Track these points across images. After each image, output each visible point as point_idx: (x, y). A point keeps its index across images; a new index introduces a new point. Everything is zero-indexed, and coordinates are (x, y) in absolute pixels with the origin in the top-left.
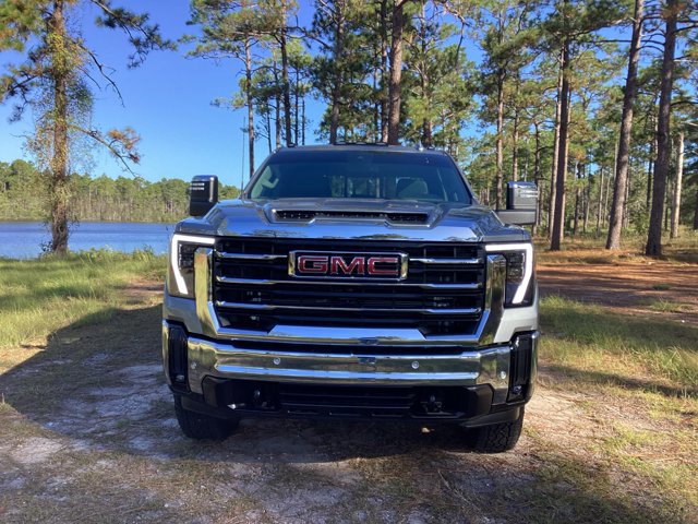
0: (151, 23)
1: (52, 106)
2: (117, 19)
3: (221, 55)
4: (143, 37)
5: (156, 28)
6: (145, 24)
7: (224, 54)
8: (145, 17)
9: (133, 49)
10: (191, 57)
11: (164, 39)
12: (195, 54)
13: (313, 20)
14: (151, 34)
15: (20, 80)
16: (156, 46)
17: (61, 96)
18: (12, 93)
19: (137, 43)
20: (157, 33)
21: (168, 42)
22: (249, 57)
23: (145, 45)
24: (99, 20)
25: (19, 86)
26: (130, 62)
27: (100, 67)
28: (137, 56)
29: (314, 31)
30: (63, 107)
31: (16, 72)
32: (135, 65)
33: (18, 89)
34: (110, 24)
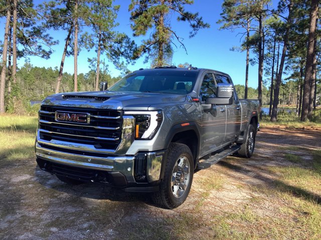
0: (199, 17)
1: (157, 56)
2: (186, 17)
3: (235, 27)
4: (196, 23)
5: (201, 19)
6: (197, 18)
7: (236, 26)
8: (197, 14)
9: (192, 29)
10: (221, 29)
11: (204, 23)
12: (223, 28)
13: (278, 5)
14: (199, 22)
15: (147, 46)
16: (201, 27)
17: (160, 52)
18: (145, 52)
19: (193, 26)
20: (201, 21)
21: (206, 24)
22: (249, 26)
23: (197, 27)
24: (179, 18)
25: (147, 48)
26: (190, 35)
27: (178, 38)
28: (193, 32)
29: (278, 10)
30: (161, 56)
31: (145, 43)
32: (193, 36)
33: (147, 50)
34: (183, 19)
